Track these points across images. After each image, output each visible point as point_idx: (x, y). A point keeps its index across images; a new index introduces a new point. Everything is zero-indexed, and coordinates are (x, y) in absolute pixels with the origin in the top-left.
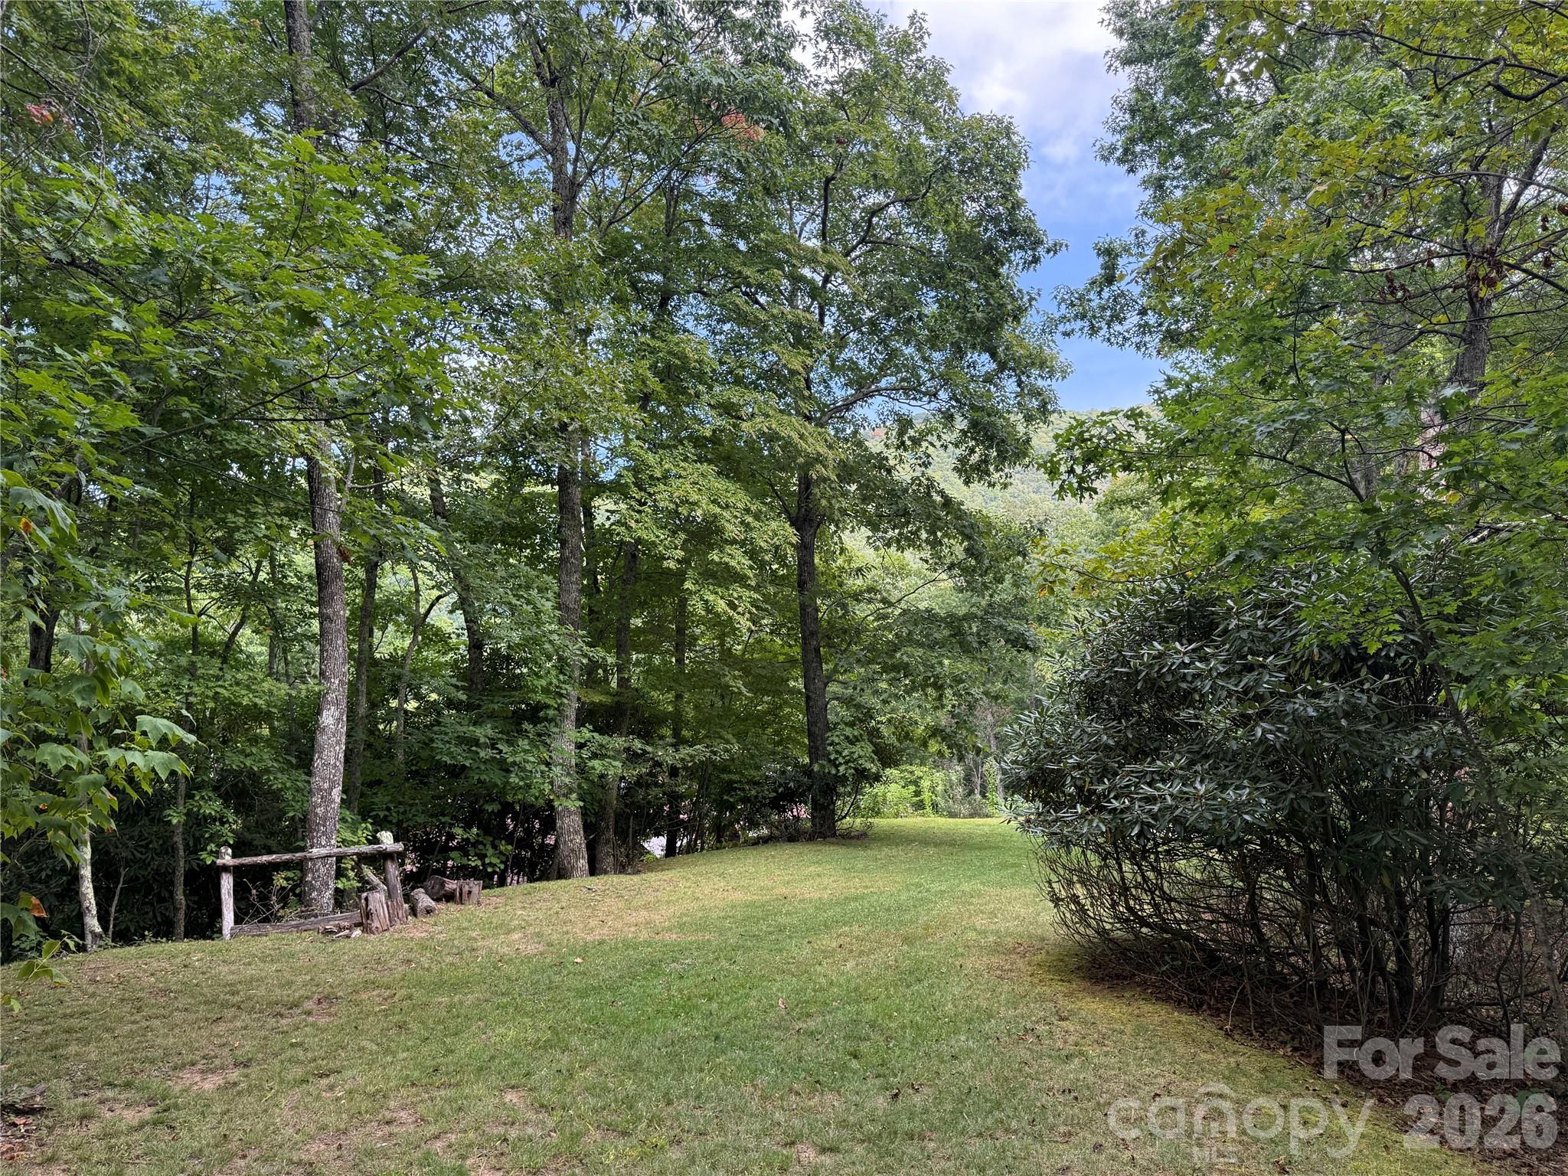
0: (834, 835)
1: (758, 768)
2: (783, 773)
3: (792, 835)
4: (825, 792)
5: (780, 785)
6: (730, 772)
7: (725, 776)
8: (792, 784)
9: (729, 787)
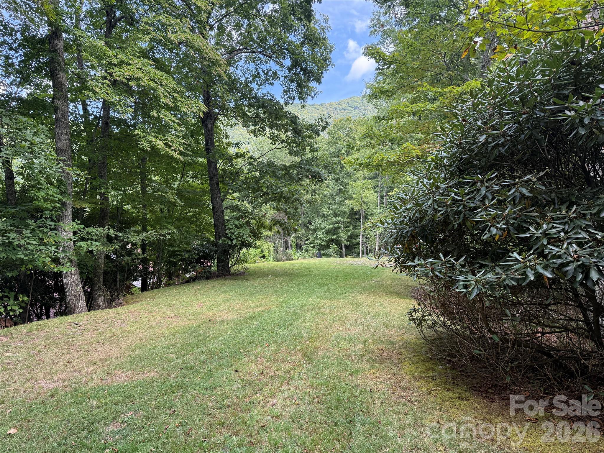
0: (229, 274)
1: (189, 244)
2: (202, 245)
3: (208, 276)
4: (224, 254)
5: (201, 252)
6: (173, 246)
7: (171, 249)
8: (207, 251)
9: (173, 254)
